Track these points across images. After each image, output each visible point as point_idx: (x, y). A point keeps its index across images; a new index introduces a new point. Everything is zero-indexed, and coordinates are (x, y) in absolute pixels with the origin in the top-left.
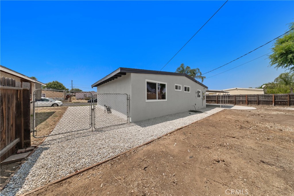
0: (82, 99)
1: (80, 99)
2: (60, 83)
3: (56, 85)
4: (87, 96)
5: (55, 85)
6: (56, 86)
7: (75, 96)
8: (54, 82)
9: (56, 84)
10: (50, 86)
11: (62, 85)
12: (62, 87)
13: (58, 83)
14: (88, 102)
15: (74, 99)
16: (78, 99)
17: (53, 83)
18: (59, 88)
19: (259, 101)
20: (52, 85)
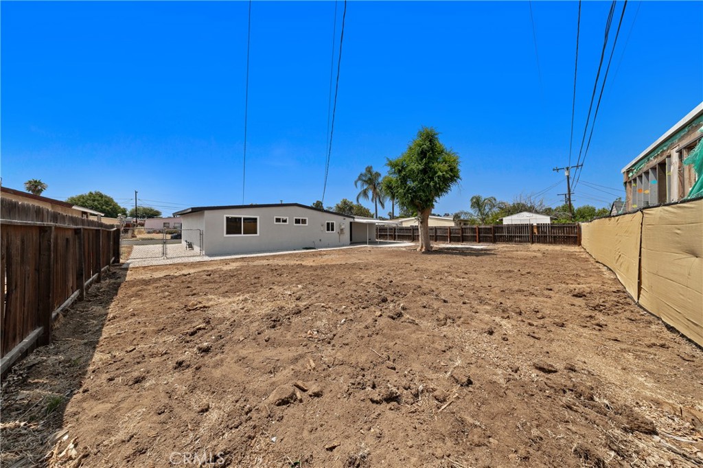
0: (160, 232)
1: (154, 232)
2: (106, 197)
3: (98, 200)
4: (171, 225)
5: (94, 201)
6: (96, 203)
7: (142, 225)
8: (91, 193)
9: (97, 198)
10: (83, 203)
11: (111, 200)
12: (110, 205)
13: (101, 196)
14: (172, 238)
15: (140, 232)
16: (149, 233)
17: (90, 196)
18: (104, 207)
19: (436, 236)
20: (88, 202)
